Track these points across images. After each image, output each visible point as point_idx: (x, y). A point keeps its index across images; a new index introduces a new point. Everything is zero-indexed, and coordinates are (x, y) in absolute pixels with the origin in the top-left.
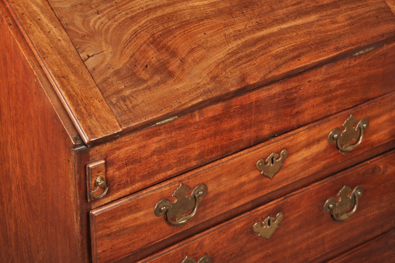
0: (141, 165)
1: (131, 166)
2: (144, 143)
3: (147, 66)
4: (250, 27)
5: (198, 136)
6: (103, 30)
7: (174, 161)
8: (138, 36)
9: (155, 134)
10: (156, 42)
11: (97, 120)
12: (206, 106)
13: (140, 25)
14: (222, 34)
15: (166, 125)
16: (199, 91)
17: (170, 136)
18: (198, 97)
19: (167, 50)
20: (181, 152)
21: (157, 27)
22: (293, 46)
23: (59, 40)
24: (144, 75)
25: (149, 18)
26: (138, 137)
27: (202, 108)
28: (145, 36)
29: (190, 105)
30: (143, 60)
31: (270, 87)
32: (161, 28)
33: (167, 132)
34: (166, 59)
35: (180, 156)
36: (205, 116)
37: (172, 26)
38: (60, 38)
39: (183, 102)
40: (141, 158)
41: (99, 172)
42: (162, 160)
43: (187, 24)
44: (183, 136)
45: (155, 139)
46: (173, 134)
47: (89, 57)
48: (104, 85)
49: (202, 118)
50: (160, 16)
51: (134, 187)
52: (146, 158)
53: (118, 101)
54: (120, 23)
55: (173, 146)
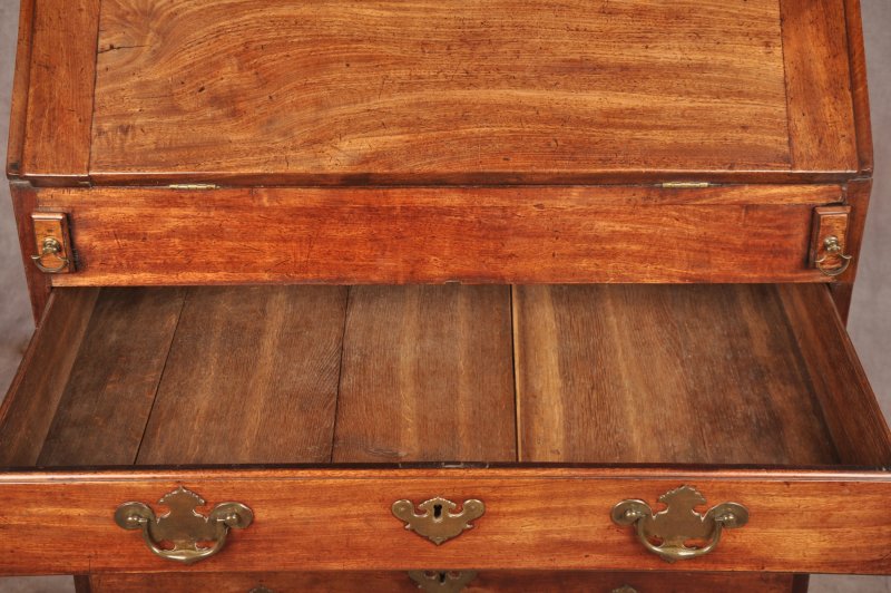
0: (146, 246)
1: (126, 241)
2: (149, 211)
3: (202, 89)
4: (446, 76)
5: (270, 232)
6: (165, 14)
7: (220, 260)
8: (221, 37)
9: (174, 201)
10: (245, 55)
12: (283, 185)
13: (236, 21)
14: (382, 74)
15: (195, 194)
17: (205, 214)
19: (257, 73)
20: (233, 250)
21: (268, 31)
22: (511, 132)
23: (81, 10)
24: (188, 103)
25: (259, 15)
26: (136, 197)
27: (275, 186)
28: (235, 41)
30: (203, 79)
31: (437, 191)
32: (272, 35)
33: (197, 205)
34: (245, 87)
35: (231, 254)
36: (284, 203)
37: (295, 37)
38: (83, 7)
39: (224, 164)
40: (146, 234)
41: (50, 231)
42: (193, 250)
43: (326, 41)
44: (236, 223)
45: (174, 211)
46: (212, 214)
47: (112, 47)
48: (107, 98)
49: (276, 204)
50: (283, 17)
51: (135, 276)
52: (158, 237)
53: (114, 130)
54: (202, 10)
55: (216, 233)
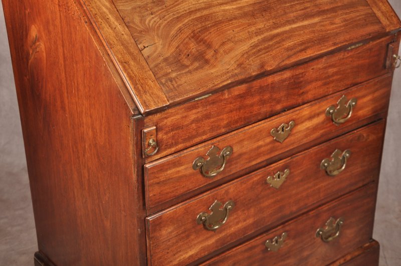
0: (183, 131)
1: (175, 131)
2: (185, 114)
3: (188, 55)
4: (268, 26)
5: (227, 110)
6: (156, 28)
7: (208, 128)
8: (182, 32)
9: (194, 107)
10: (195, 37)
11: (150, 95)
12: (233, 86)
13: (184, 23)
14: (247, 31)
15: (203, 101)
16: (228, 75)
17: (205, 109)
18: (228, 79)
19: (204, 43)
20: (213, 122)
21: (197, 25)
22: (301, 41)
23: (123, 34)
24: (186, 62)
25: (191, 18)
26: (181, 109)
27: (230, 88)
28: (188, 32)
29: (221, 85)
30: (186, 51)
31: (283, 72)
32: (200, 26)
33: (203, 106)
34: (203, 49)
35: (213, 124)
36: (233, 94)
37: (208, 24)
38: (123, 33)
39: (216, 83)
40: (183, 126)
41: (151, 135)
42: (199, 127)
43: (220, 23)
44: (216, 109)
45: (194, 111)
46: (208, 108)
47: (145, 47)
48: (156, 69)
49: (230, 96)
50: (199, 17)
51: (177, 147)
52: (187, 126)
53: (166, 81)
54: (168, 22)
55: (208, 116)
